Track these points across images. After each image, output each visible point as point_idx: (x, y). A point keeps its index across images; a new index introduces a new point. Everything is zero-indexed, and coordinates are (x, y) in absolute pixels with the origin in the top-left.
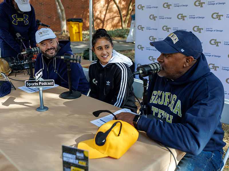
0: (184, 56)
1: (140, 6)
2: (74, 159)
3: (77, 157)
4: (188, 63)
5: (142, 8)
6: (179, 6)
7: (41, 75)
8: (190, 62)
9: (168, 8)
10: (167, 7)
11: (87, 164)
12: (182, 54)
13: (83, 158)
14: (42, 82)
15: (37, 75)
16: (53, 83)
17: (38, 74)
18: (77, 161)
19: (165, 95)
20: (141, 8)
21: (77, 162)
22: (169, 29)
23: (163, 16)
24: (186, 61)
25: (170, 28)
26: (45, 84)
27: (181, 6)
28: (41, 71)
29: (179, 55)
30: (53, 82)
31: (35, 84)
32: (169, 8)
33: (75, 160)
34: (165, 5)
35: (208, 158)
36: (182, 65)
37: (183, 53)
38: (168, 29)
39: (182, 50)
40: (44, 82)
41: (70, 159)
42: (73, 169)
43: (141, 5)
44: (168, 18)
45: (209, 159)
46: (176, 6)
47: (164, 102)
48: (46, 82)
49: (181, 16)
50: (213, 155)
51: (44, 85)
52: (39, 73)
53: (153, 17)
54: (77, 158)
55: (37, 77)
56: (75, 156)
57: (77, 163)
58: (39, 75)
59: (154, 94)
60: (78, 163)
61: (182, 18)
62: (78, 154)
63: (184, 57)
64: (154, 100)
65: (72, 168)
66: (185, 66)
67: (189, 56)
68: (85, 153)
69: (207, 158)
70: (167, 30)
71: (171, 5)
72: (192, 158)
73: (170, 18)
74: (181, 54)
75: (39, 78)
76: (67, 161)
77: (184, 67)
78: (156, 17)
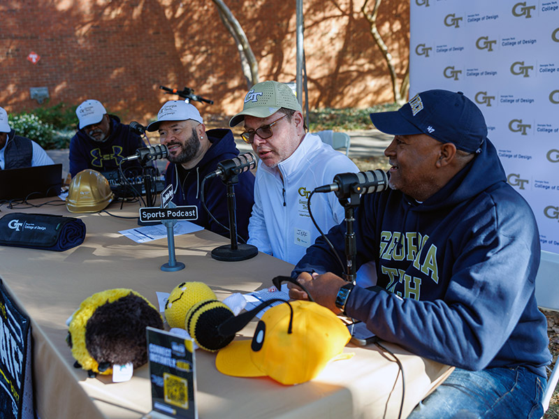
0: (435, 141)
1: (420, 48)
2: (168, 357)
3: (174, 353)
4: (445, 158)
5: (426, 51)
6: (515, 43)
7: (170, 197)
8: (450, 156)
9: (488, 48)
10: (486, 47)
11: (191, 368)
12: (431, 138)
13: (184, 355)
14: (173, 210)
15: (164, 196)
16: (195, 213)
17: (166, 193)
18: (174, 361)
19: (406, 240)
20: (424, 53)
21: (172, 363)
22: (492, 100)
23: (475, 70)
24: (442, 153)
25: (493, 98)
26: (179, 214)
27: (519, 43)
28: (170, 189)
29: (425, 141)
30: (195, 211)
31: (158, 215)
32: (491, 50)
33: (169, 359)
34: (481, 44)
35: (497, 394)
36: (434, 164)
37: (431, 135)
38: (487, 100)
39: (431, 130)
40: (176, 210)
41: (162, 358)
42: (168, 379)
43: (424, 45)
44: (488, 73)
45: (500, 396)
46: (506, 44)
47: (406, 253)
48: (182, 210)
49: (520, 68)
50: (515, 387)
51: (177, 218)
52: (168, 192)
53: (452, 72)
54: (174, 356)
55: (165, 200)
56: (170, 351)
57: (174, 366)
58: (167, 197)
59: (384, 238)
60: (176, 364)
61: (522, 73)
62: (175, 347)
63: (437, 145)
64: (385, 252)
65: (166, 375)
66: (439, 165)
67: (447, 143)
68: (187, 344)
69: (495, 395)
70: (485, 102)
71: (495, 42)
72: (460, 388)
73: (494, 73)
74: (428, 138)
75: (167, 201)
76: (156, 360)
77: (437, 167)
78: (460, 72)
